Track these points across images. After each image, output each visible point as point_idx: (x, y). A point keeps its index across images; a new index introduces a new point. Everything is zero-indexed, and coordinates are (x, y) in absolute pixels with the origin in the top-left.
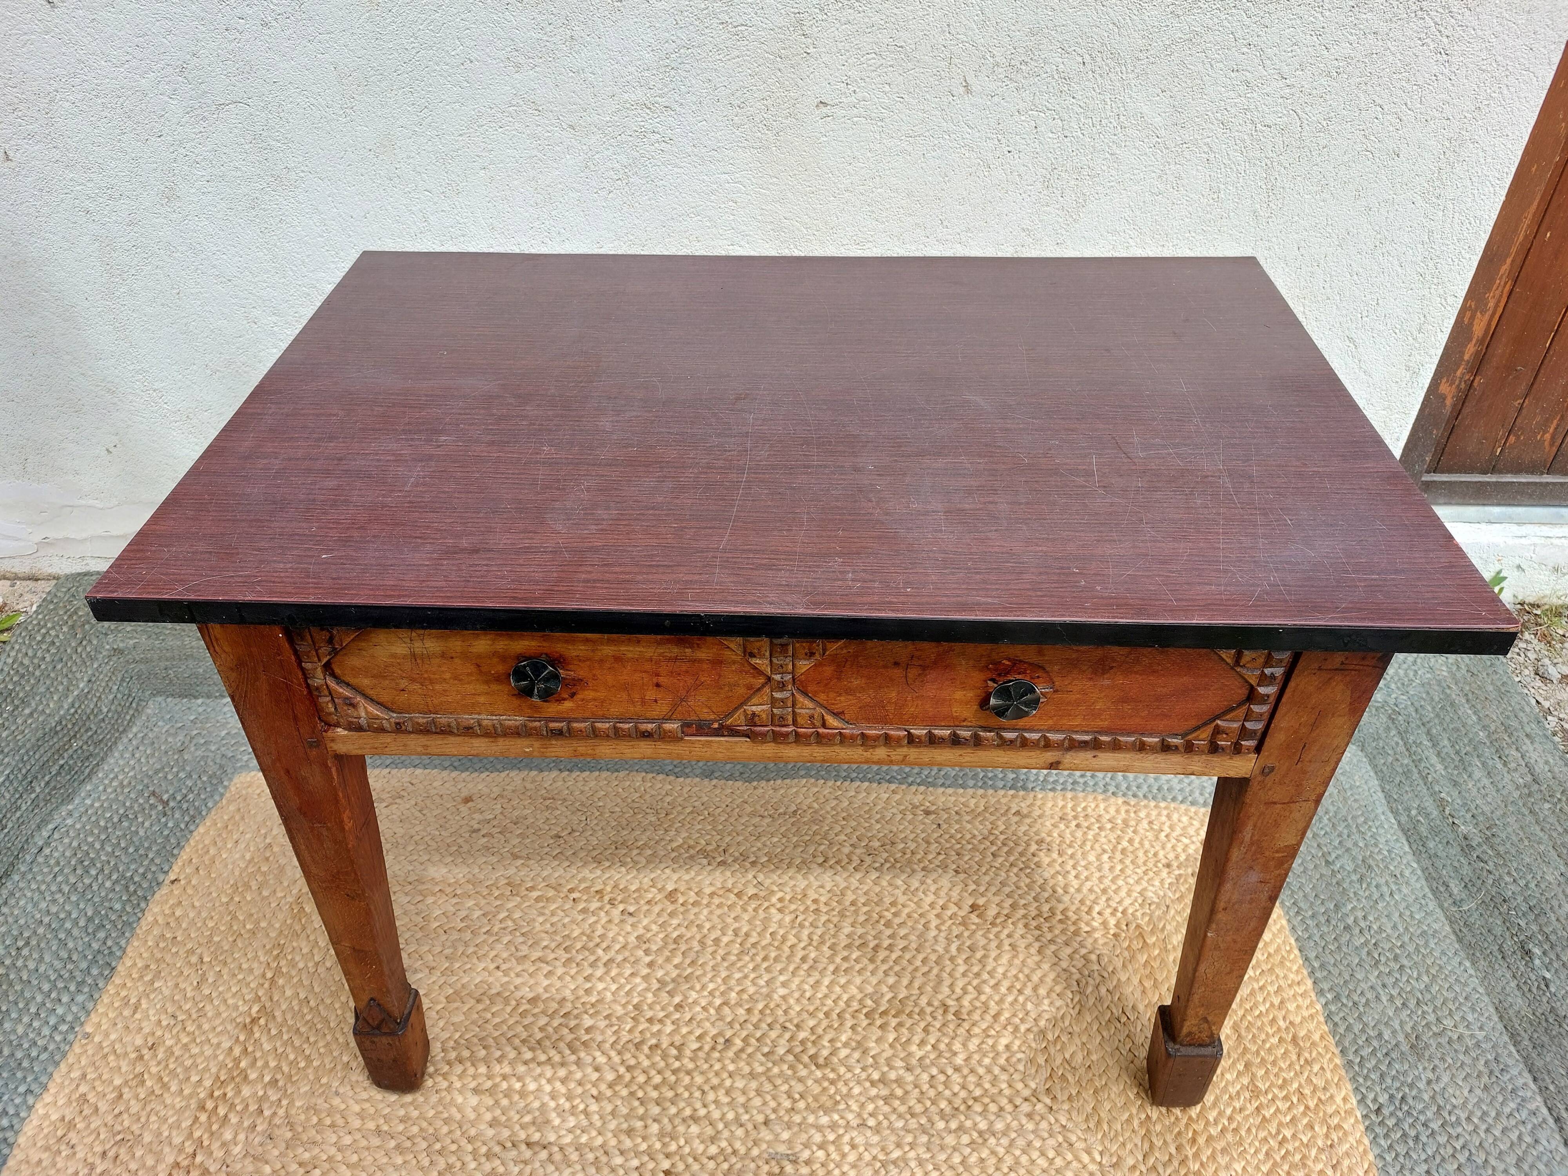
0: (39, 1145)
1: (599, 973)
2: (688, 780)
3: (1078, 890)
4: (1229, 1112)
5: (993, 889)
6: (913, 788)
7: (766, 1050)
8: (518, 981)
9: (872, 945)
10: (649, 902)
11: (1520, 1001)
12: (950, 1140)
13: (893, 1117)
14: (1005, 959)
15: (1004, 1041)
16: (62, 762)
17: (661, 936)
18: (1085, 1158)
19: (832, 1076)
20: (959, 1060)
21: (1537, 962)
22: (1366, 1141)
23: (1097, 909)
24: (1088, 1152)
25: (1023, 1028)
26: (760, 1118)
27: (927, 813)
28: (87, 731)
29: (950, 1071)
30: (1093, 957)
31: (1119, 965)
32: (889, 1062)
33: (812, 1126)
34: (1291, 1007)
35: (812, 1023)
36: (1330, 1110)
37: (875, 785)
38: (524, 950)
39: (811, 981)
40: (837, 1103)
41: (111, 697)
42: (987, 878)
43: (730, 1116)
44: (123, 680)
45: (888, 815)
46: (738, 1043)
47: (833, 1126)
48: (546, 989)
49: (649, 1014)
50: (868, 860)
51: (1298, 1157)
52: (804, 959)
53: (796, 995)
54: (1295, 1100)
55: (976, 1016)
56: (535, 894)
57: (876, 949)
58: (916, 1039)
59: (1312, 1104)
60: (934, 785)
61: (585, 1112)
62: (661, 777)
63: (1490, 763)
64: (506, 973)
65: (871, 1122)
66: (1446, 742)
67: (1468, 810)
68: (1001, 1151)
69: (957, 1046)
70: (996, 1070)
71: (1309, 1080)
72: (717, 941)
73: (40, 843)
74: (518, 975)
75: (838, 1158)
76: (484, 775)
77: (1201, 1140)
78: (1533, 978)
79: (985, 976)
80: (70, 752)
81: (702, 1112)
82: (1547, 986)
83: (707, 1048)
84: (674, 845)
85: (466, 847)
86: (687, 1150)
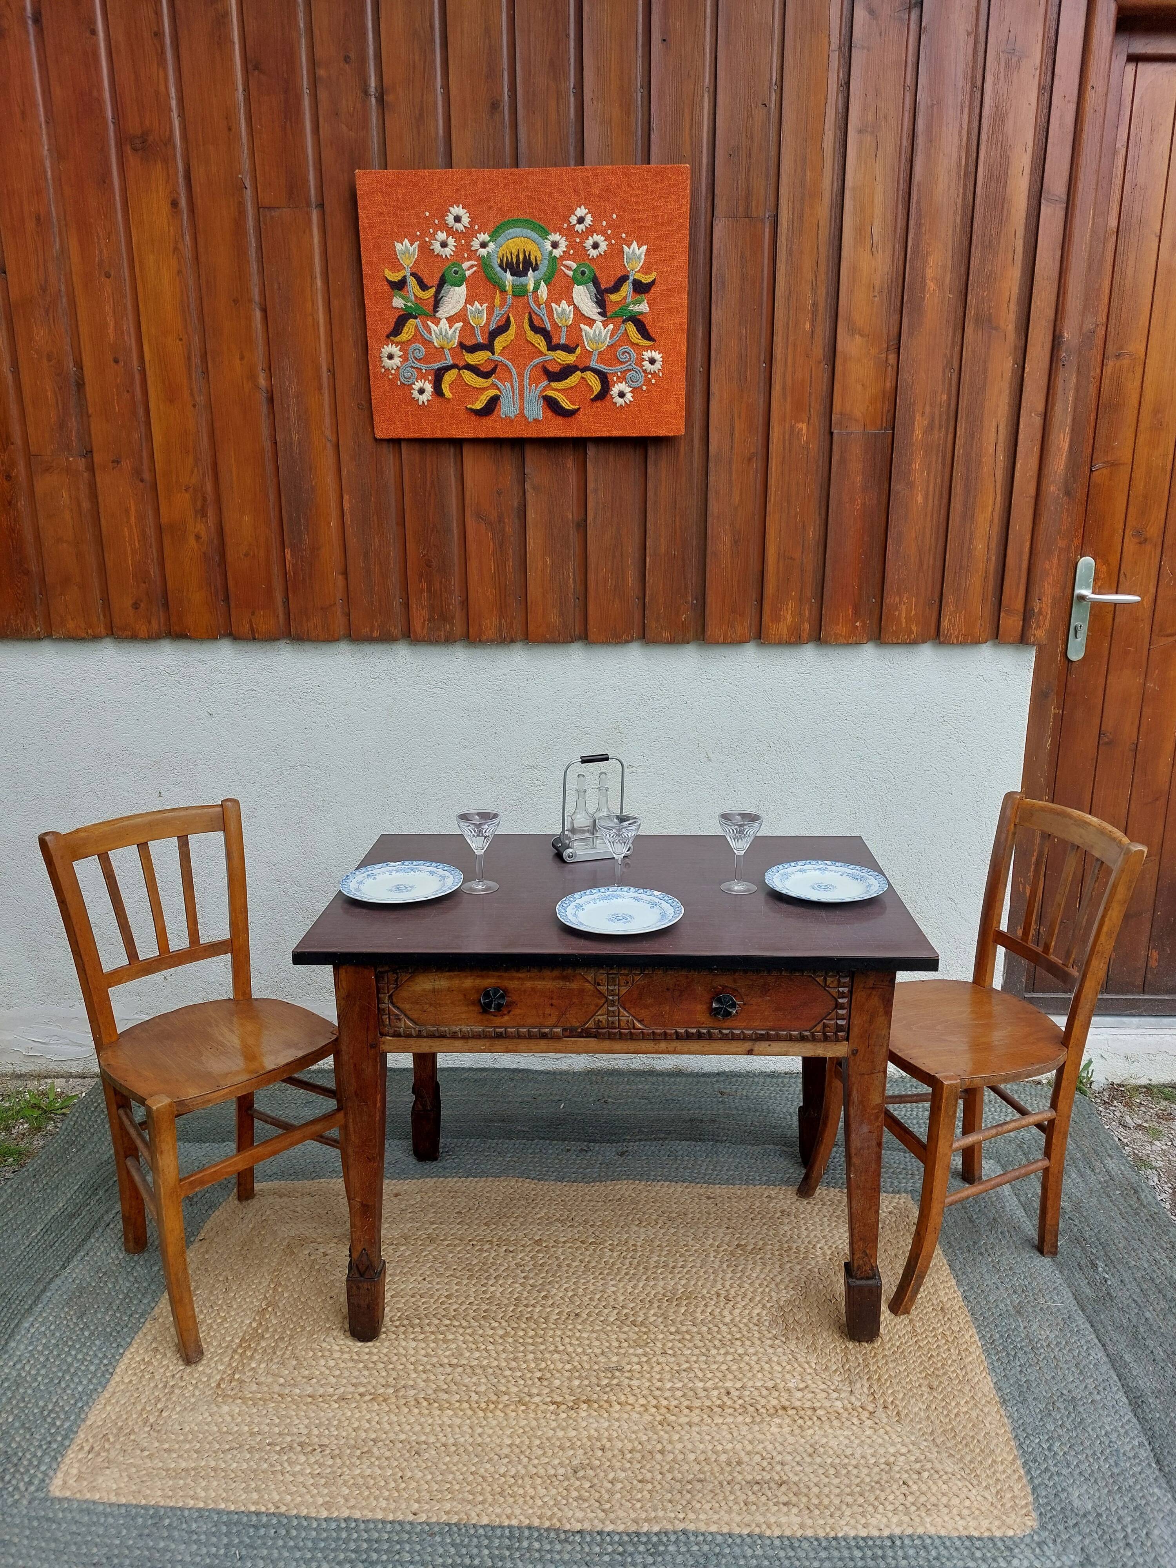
1: (490, 1282)
2: (547, 1183)
3: (807, 1237)
4: (898, 1344)
5: (751, 1236)
6: (699, 1185)
7: (602, 1319)
8: (438, 1287)
9: (671, 1266)
10: (523, 1246)
11: (1088, 1290)
12: (720, 1359)
13: (684, 1349)
14: (758, 1269)
15: (756, 1311)
17: (532, 1263)
18: (806, 1366)
19: (644, 1330)
20: (727, 1320)
21: (1101, 1270)
22: (983, 1357)
23: (819, 1246)
24: (808, 1363)
25: (768, 1305)
26: (598, 1351)
27: (709, 1198)
29: (721, 1326)
30: (816, 1270)
31: (832, 1273)
32: (681, 1323)
33: (632, 1354)
34: (942, 1293)
35: (632, 1305)
36: (961, 1341)
37: (673, 1184)
38: (442, 1270)
39: (631, 1284)
40: (648, 1343)
42: (747, 1231)
43: (579, 1350)
45: (682, 1200)
46: (584, 1316)
47: (645, 1354)
48: (456, 1291)
49: (525, 1302)
50: (669, 1223)
51: (939, 1365)
52: (626, 1274)
53: (622, 1291)
54: (940, 1337)
55: (739, 1299)
56: (446, 1243)
57: (673, 1268)
58: (699, 1310)
59: (950, 1340)
60: (714, 1184)
61: (486, 1350)
62: (528, 1180)
64: (429, 1282)
65: (670, 1352)
68: (753, 1363)
69: (726, 1313)
70: (751, 1325)
71: (950, 1328)
72: (568, 1265)
74: (437, 1283)
75: (649, 1369)
76: (407, 1182)
77: (880, 1357)
78: (1098, 1278)
79: (745, 1279)
81: (561, 1348)
82: (1106, 1281)
83: (563, 1318)
84: (539, 1216)
85: (398, 1219)
86: (552, 1366)
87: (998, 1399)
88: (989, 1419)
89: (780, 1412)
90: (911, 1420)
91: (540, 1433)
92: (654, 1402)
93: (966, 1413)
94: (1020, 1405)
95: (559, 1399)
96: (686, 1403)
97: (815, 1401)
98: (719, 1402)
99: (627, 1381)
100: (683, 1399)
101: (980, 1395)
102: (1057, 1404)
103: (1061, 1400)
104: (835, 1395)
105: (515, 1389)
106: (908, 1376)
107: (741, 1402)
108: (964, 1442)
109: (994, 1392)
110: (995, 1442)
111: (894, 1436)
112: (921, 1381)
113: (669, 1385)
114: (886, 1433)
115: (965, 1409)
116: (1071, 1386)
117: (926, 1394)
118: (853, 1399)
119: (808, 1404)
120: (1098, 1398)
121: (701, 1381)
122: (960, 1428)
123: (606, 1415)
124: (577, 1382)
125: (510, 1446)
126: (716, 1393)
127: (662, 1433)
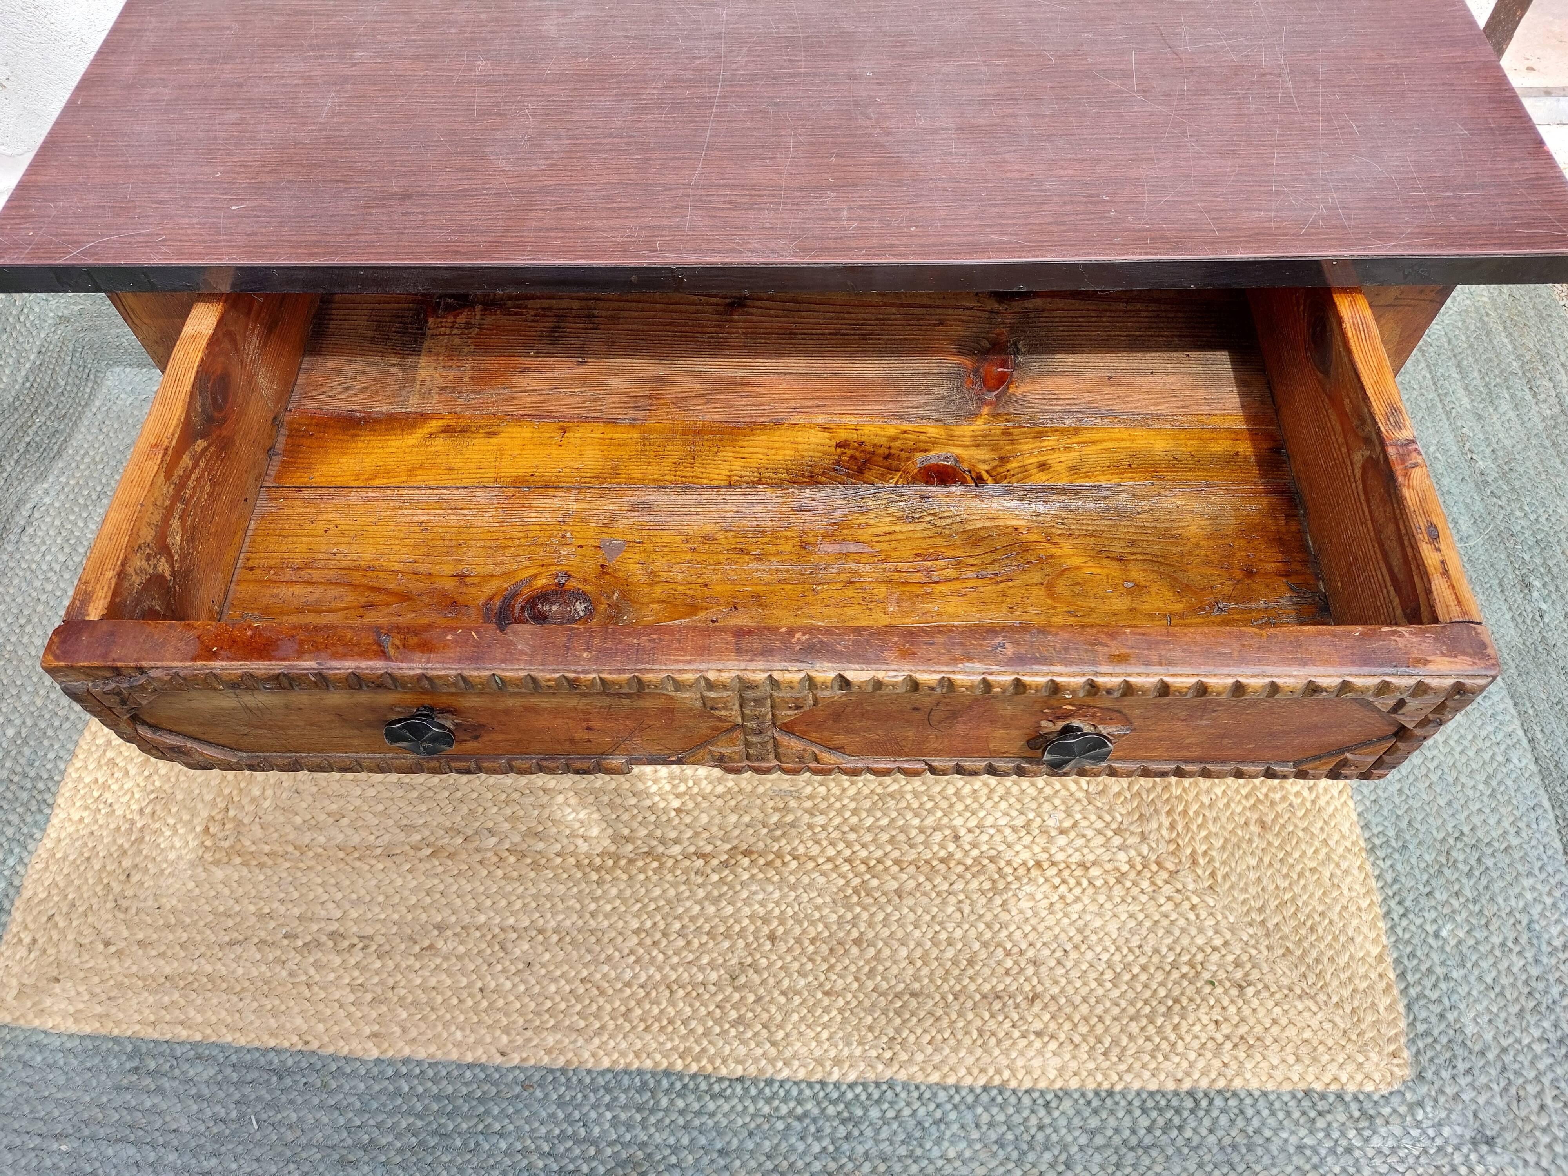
0: (78, 804)
11: (1512, 631)
16: (27, 439)
21: (1535, 594)
28: (47, 406)
41: (66, 369)
44: (75, 350)
63: (1519, 394)
66: (1476, 374)
67: (1489, 445)
73: (22, 523)
78: (1529, 609)
80: (34, 428)
82: (1541, 617)
86: (696, 790)
87: (1362, 843)
88: (1349, 879)
89: (1034, 873)
90: (1232, 887)
91: (680, 910)
92: (847, 853)
93: (1313, 870)
94: (1396, 856)
95: (709, 849)
96: (896, 854)
97: (1086, 851)
98: (943, 853)
99: (806, 818)
100: (889, 848)
101: (1336, 837)
102: (1454, 854)
103: (1460, 845)
104: (1117, 841)
105: (643, 832)
106: (1228, 805)
107: (975, 853)
108: (1309, 924)
109: (1358, 830)
110: (1355, 922)
111: (1203, 915)
112: (1248, 814)
113: (869, 822)
114: (1193, 908)
115: (1313, 864)
116: (1477, 820)
117: (1256, 839)
118: (1145, 850)
119: (1076, 858)
120: (1515, 842)
121: (916, 815)
122: (1305, 897)
123: (776, 878)
124: (733, 818)
125: (636, 932)
126: (938, 837)
127: (858, 910)
